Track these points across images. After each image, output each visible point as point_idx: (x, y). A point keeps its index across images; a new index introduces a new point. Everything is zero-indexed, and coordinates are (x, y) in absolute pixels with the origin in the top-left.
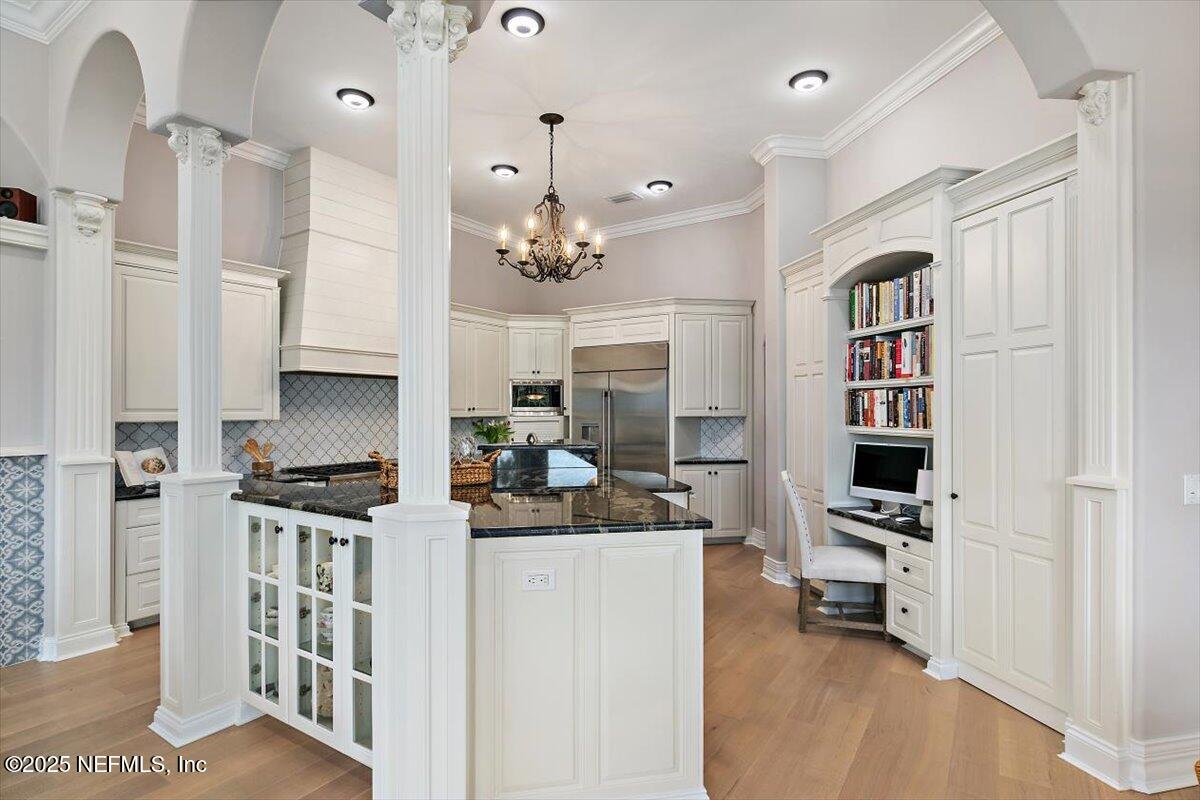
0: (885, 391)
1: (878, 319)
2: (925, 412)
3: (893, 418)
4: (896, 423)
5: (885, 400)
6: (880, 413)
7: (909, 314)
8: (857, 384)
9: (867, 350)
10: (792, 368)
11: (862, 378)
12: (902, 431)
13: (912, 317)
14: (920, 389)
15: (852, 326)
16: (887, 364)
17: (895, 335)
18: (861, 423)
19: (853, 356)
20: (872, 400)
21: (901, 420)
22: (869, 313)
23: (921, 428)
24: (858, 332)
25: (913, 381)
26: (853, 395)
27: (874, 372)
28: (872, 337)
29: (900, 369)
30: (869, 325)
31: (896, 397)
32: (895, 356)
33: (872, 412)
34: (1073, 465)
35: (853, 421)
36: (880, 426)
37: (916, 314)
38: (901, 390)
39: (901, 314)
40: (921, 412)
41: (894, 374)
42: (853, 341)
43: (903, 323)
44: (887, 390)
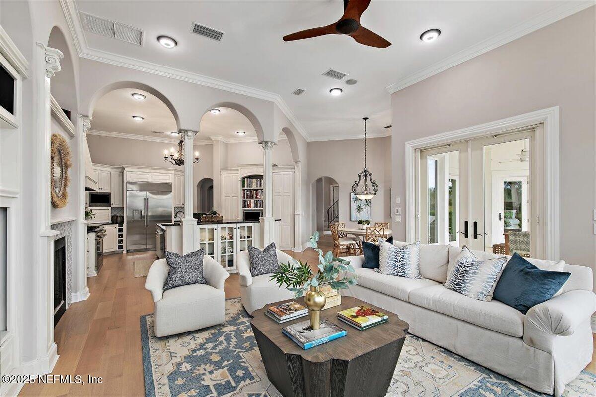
1: (252, 186)
3: (256, 205)
4: (257, 207)
6: (253, 205)
7: (260, 186)
8: (246, 199)
9: (249, 192)
10: (224, 194)
11: (247, 198)
14: (262, 201)
15: (244, 186)
16: (255, 195)
17: (257, 190)
18: (247, 208)
19: (244, 193)
20: (250, 203)
22: (250, 184)
23: (263, 208)
24: (246, 188)
25: (261, 199)
26: (244, 201)
27: (251, 197)
28: (250, 190)
29: (258, 197)
30: (250, 187)
32: (257, 194)
33: (250, 205)
34: (294, 213)
35: (244, 206)
36: (253, 207)
37: (262, 187)
38: (258, 201)
39: (258, 186)
40: (262, 205)
41: (256, 197)
42: (244, 190)
43: (258, 188)
44: (255, 201)
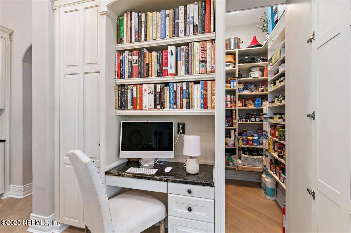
0: (153, 85)
1: (146, 36)
2: (188, 98)
3: (159, 102)
4: (162, 105)
5: (153, 91)
6: (148, 100)
7: (175, 33)
8: (126, 80)
9: (136, 57)
10: (60, 69)
11: (131, 76)
12: (167, 111)
13: (178, 36)
14: (185, 84)
15: (120, 40)
16: (155, 67)
17: (163, 49)
18: (129, 107)
19: (122, 62)
21: (167, 103)
22: (138, 32)
23: (185, 109)
24: (126, 45)
25: (178, 78)
26: (122, 89)
28: (140, 50)
29: (167, 70)
30: (138, 40)
31: (162, 89)
32: (162, 62)
33: (141, 99)
35: (122, 106)
36: (148, 109)
37: (181, 34)
38: (167, 84)
39: (167, 33)
40: (185, 98)
41: (161, 73)
42: (121, 52)
43: (169, 40)
44: (155, 84)
